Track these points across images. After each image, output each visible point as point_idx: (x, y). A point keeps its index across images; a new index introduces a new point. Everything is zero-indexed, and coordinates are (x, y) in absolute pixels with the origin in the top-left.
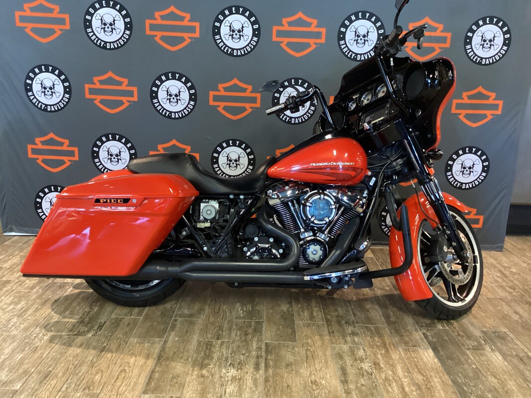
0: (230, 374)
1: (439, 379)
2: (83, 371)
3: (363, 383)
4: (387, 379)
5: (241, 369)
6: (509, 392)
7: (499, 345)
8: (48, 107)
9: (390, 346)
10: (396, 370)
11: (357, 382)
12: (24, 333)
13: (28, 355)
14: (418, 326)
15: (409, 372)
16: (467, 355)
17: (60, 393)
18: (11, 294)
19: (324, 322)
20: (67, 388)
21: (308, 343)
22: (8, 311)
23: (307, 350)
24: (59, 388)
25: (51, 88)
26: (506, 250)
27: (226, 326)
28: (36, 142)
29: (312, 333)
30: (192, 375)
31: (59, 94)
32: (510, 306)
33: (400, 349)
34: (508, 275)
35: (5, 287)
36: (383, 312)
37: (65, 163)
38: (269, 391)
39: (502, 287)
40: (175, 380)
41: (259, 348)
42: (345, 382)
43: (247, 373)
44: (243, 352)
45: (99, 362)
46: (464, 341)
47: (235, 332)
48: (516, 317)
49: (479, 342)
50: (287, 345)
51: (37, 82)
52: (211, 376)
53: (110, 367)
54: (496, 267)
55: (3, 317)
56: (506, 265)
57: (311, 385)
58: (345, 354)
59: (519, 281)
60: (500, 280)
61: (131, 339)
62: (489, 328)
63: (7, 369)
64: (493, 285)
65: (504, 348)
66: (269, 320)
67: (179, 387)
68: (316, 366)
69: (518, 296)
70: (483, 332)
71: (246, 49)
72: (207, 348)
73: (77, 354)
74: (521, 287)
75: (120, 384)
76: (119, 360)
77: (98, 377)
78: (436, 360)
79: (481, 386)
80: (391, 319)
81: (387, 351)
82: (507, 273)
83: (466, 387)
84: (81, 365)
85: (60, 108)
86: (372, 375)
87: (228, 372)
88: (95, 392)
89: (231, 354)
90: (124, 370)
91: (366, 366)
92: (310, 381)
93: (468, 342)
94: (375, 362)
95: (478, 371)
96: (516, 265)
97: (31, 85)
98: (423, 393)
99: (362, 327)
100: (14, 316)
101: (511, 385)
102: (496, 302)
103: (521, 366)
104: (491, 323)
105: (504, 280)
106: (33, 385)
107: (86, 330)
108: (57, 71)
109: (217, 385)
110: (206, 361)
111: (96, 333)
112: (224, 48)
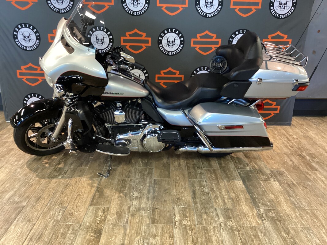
0: (135, 196)
1: (244, 196)
2: (58, 195)
3: (204, 198)
4: (216, 196)
5: (141, 193)
6: (279, 201)
7: (279, 178)
8: (28, 48)
9: (220, 179)
10: (222, 192)
11: (200, 198)
12: (25, 177)
13: (28, 188)
14: (236, 169)
15: (228, 192)
16: (260, 183)
17: (47, 207)
18: (15, 156)
19: (186, 167)
20: (50, 204)
21: (176, 179)
22: (15, 166)
23: (176, 182)
24: (46, 204)
25: (28, 37)
26: (293, 125)
27: (133, 171)
28: (22, 69)
29: (179, 174)
30: (115, 196)
31: (33, 40)
32: (288, 157)
33: (225, 181)
34: (291, 140)
35: (11, 152)
36: (218, 162)
37: (39, 80)
38: (155, 203)
39: (286, 147)
40: (106, 199)
41: (150, 182)
42: (194, 198)
43: (144, 194)
44: (142, 184)
45: (66, 191)
46: (260, 176)
47: (138, 174)
48: (291, 163)
49: (268, 176)
50: (165, 180)
51: (20, 33)
52: (125, 197)
53: (72, 193)
54: (285, 135)
55: (12, 168)
56: (291, 134)
57: (176, 200)
58: (195, 184)
59: (297, 143)
60: (286, 143)
61: (82, 179)
62: (275, 169)
63: (18, 195)
64: (281, 146)
65: (281, 179)
66: (156, 167)
67: (109, 202)
68: (180, 190)
69: (294, 151)
70: (271, 171)
71: (142, 11)
72: (123, 183)
73: (54, 187)
74: (297, 146)
75: (77, 201)
76: (76, 190)
77: (66, 198)
78: (243, 186)
79: (265, 199)
80: (222, 165)
81: (218, 182)
82: (291, 138)
83: (257, 200)
84: (56, 193)
85: (34, 48)
86: (209, 194)
87: (134, 194)
88: (65, 206)
89: (136, 185)
90: (79, 195)
91: (206, 190)
92: (176, 198)
93: (262, 177)
94: (211, 188)
95: (265, 191)
96: (296, 134)
97: (17, 35)
98: (234, 203)
99: (206, 170)
100: (18, 168)
101: (281, 198)
102: (281, 155)
103: (288, 189)
104: (276, 166)
105: (288, 143)
106: (32, 203)
107: (58, 174)
108: (32, 27)
109: (128, 201)
110: (122, 189)
111: (63, 176)
112: (129, 11)
